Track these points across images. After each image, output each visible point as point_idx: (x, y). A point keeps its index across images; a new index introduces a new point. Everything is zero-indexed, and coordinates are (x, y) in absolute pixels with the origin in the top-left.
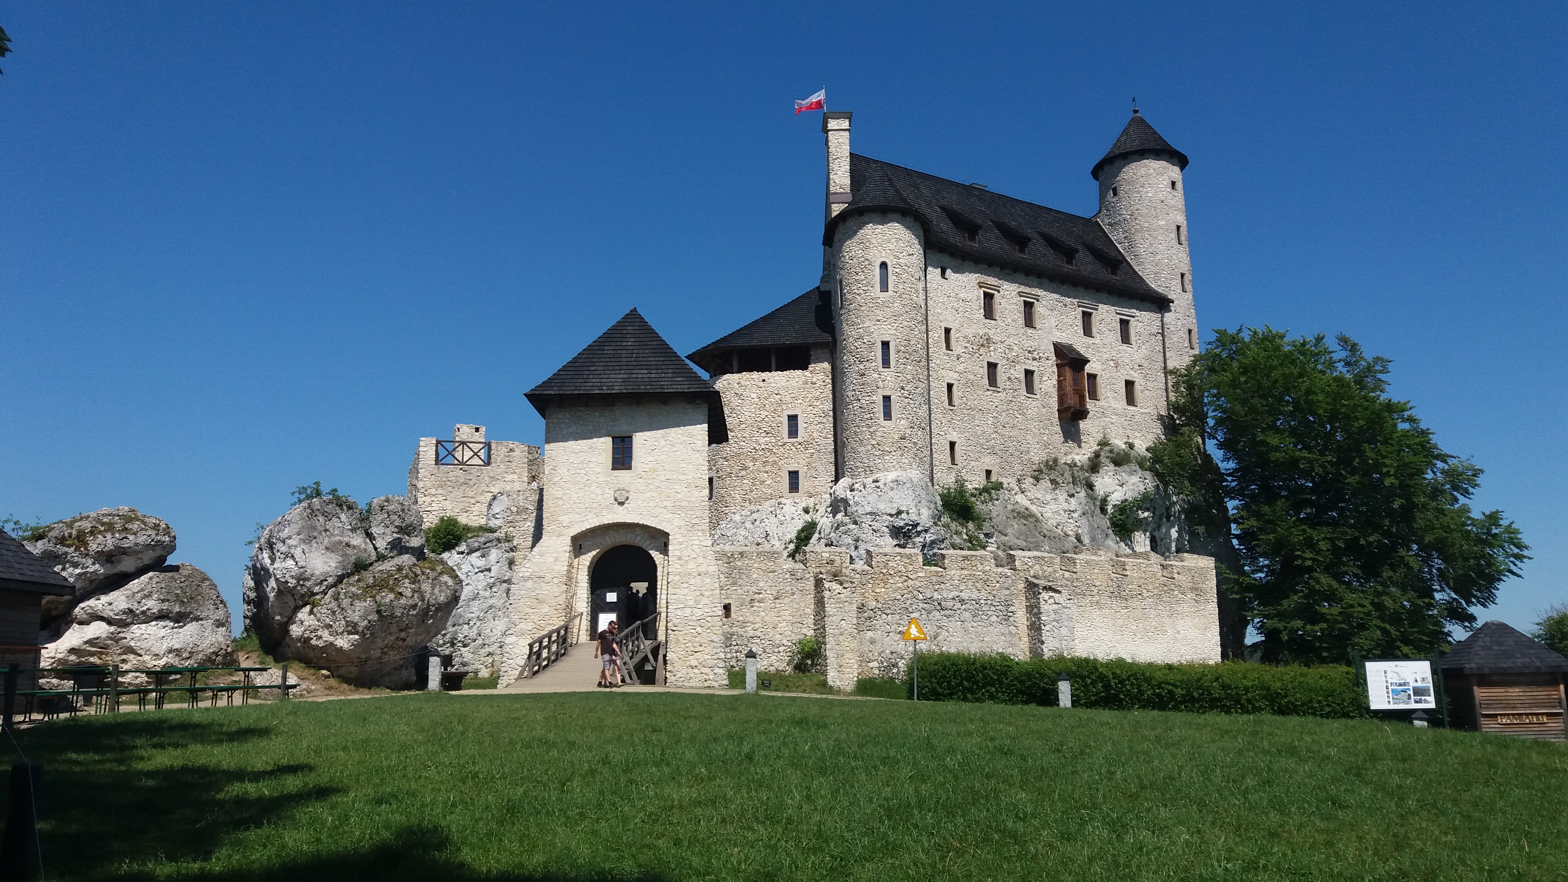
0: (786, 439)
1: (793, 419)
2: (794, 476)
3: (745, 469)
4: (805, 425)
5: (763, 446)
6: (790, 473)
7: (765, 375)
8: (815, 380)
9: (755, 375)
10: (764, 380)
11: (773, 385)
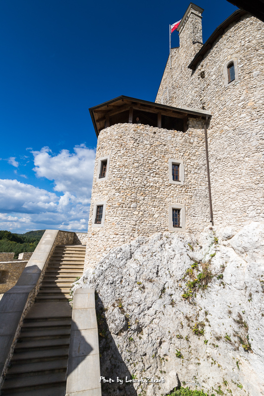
0: (171, 181)
1: (176, 166)
2: (176, 212)
3: (136, 201)
4: (186, 173)
5: (151, 184)
6: (174, 210)
7: (155, 129)
8: (192, 141)
9: (148, 127)
10: (155, 133)
11: (162, 138)
